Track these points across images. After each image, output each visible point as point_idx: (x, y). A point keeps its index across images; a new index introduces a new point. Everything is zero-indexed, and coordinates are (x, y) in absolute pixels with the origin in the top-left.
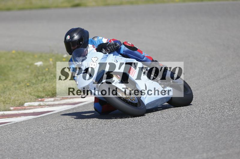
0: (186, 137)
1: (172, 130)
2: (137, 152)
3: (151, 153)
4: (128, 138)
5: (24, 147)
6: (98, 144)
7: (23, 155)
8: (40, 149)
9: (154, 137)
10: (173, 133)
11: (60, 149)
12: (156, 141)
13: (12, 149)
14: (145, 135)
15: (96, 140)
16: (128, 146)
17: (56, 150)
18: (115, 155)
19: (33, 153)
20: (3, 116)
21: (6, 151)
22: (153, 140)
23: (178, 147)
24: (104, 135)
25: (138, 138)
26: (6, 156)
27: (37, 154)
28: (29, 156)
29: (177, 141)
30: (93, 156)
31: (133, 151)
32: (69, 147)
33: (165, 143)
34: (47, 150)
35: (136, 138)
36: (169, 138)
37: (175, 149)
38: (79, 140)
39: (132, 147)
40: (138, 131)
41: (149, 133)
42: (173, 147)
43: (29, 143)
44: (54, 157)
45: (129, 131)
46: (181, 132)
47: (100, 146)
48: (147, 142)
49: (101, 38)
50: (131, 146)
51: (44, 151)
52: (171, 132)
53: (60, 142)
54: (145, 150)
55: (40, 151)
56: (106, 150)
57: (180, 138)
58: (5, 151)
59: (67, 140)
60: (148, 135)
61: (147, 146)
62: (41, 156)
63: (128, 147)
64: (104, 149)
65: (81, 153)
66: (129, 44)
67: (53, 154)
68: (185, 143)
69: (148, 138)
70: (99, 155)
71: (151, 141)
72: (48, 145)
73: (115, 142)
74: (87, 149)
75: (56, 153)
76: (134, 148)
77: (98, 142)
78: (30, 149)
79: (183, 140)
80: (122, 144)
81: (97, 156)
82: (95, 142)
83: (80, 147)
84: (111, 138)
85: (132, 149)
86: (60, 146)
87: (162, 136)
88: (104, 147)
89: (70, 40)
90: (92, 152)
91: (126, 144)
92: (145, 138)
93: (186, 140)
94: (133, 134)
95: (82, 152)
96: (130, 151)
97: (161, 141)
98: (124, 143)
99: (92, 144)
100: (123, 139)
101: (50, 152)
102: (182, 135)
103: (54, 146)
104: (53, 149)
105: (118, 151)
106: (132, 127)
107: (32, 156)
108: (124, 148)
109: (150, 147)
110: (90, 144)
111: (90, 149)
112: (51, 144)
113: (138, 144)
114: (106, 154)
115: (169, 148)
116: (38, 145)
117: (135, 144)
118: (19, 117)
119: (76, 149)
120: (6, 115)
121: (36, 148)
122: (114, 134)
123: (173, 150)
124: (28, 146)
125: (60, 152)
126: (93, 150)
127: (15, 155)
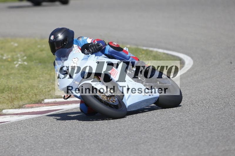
0: (234, 125)
1: (220, 118)
2: (186, 139)
3: (199, 140)
4: (177, 126)
5: (75, 134)
6: (147, 132)
7: (74, 142)
8: (91, 136)
9: (202, 125)
10: (221, 121)
11: (110, 136)
12: (204, 129)
13: (63, 135)
14: (193, 123)
15: (145, 128)
16: (177, 133)
17: (106, 137)
18: (164, 142)
19: (84, 140)
20: (55, 103)
21: (58, 138)
22: (201, 128)
23: (226, 135)
24: (153, 122)
25: (187, 125)
26: (58, 143)
27: (88, 141)
28: (80, 142)
29: (225, 129)
30: (143, 144)
31: (181, 139)
32: (119, 134)
33: (213, 131)
34: (97, 137)
35: (184, 126)
36: (217, 126)
37: (223, 137)
38: (129, 128)
39: (181, 135)
40: (187, 119)
41: (197, 121)
42: (221, 135)
43: (80, 130)
44: (104, 144)
45: (177, 119)
46: (228, 120)
47: (149, 133)
48: (196, 130)
49: (86, 38)
50: (180, 133)
51: (95, 138)
52: (219, 120)
53: (110, 129)
54: (193, 138)
55: (91, 137)
56: (155, 138)
57: (228, 126)
58: (56, 138)
59: (117, 127)
60: (196, 123)
61: (195, 134)
62: (92, 142)
63: (177, 135)
64: (153, 137)
65: (130, 141)
66: (114, 44)
67: (103, 141)
68: (232, 131)
69: (196, 126)
70: (148, 143)
71: (199, 129)
72: (98, 132)
73: (164, 130)
74: (136, 136)
75: (106, 140)
76: (182, 136)
77: (147, 129)
78: (81, 136)
79: (230, 128)
80: (170, 132)
81: (147, 143)
82: (144, 129)
83: (130, 134)
84: (160, 126)
85: (180, 137)
86: (110, 133)
87: (210, 124)
88: (153, 135)
89: (54, 40)
90: (141, 139)
91: (175, 131)
92: (193, 126)
93: (233, 128)
94: (181, 122)
95: (132, 140)
96: (179, 138)
97: (209, 129)
98: (173, 130)
99: (142, 131)
100: (172, 127)
101: (101, 139)
102: (229, 123)
103: (104, 134)
104: (103, 136)
105: (167, 138)
106: (181, 115)
107: (83, 143)
108: (172, 135)
109: (198, 135)
110: (139, 131)
111: (139, 136)
112: (102, 131)
113: (186, 131)
114: (155, 141)
115: (217, 136)
116: (89, 132)
117: (183, 132)
118: (70, 104)
119: (126, 136)
120: (58, 102)
121: (87, 135)
122: (163, 122)
123: (221, 138)
124: (79, 133)
125: (110, 139)
126: (142, 137)
127: (66, 142)
